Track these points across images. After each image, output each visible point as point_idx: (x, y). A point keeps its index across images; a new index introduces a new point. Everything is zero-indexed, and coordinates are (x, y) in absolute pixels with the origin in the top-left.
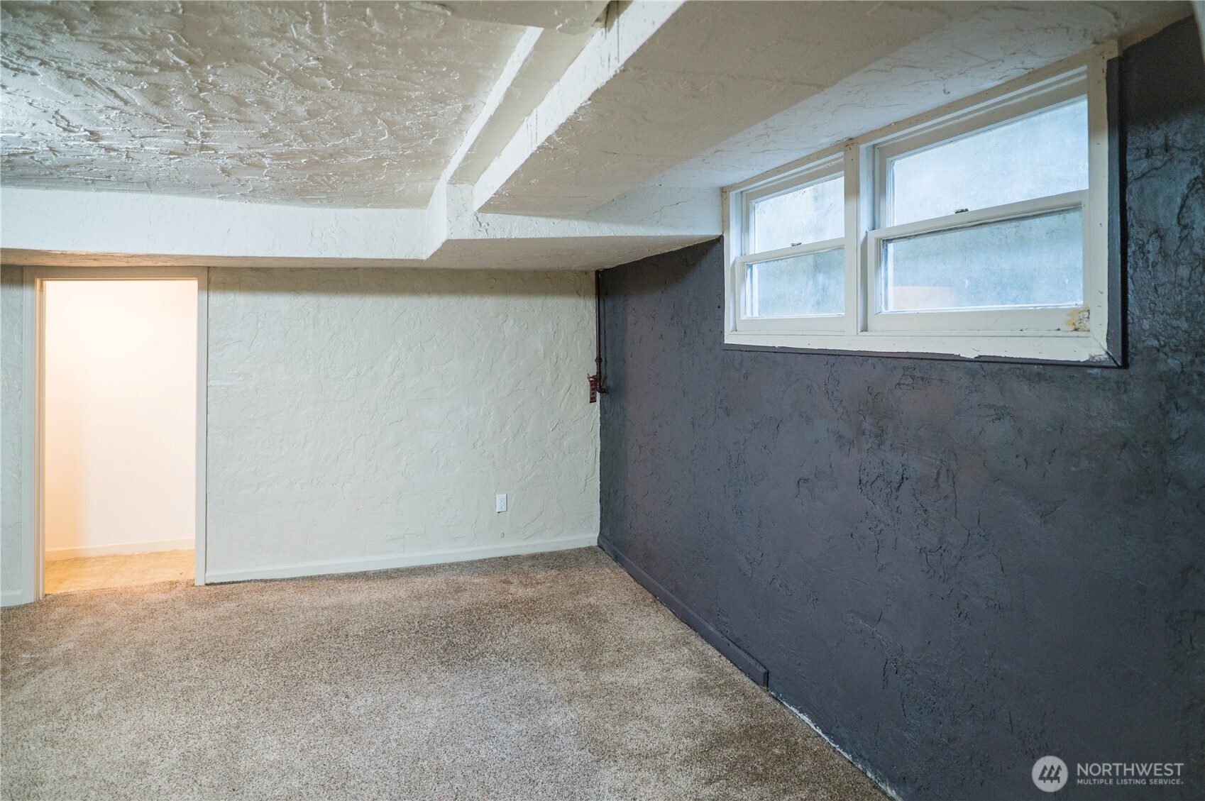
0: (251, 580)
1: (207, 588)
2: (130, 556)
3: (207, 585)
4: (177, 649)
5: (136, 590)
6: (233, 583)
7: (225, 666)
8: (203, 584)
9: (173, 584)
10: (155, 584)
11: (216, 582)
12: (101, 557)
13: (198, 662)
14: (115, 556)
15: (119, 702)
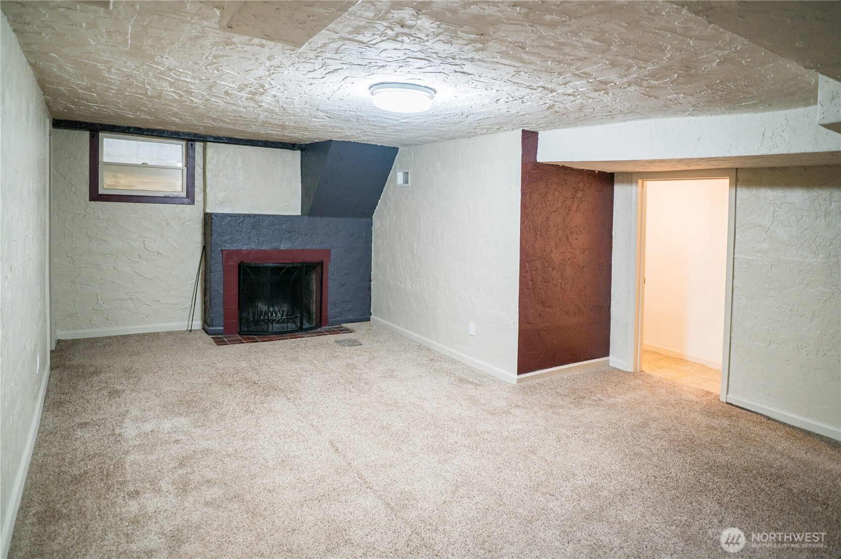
0: (759, 413)
1: (725, 405)
2: (710, 369)
3: (727, 403)
4: (664, 430)
5: (684, 388)
6: (746, 409)
7: (675, 454)
8: (725, 402)
9: (708, 393)
10: (698, 389)
11: (734, 404)
12: (695, 363)
13: (664, 443)
14: (703, 366)
15: (603, 440)
